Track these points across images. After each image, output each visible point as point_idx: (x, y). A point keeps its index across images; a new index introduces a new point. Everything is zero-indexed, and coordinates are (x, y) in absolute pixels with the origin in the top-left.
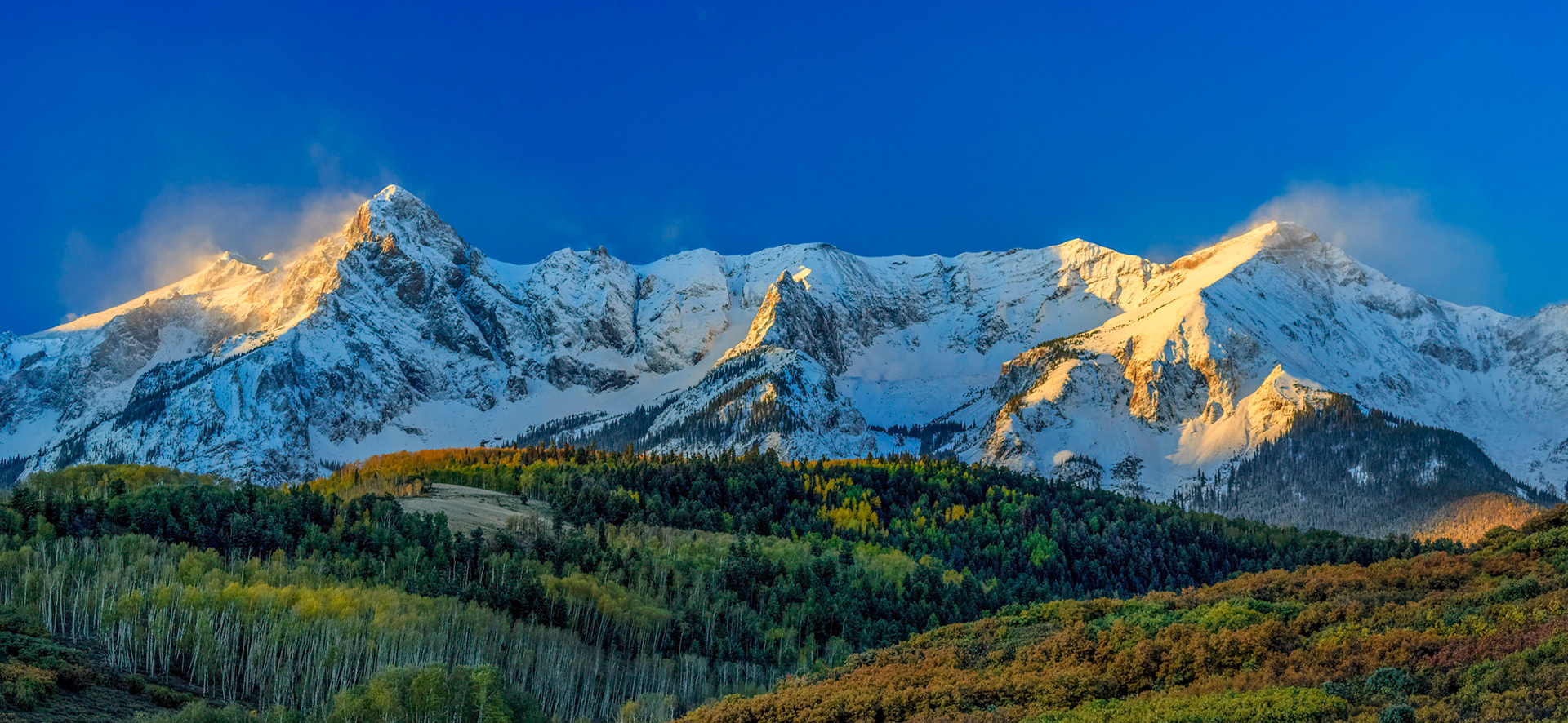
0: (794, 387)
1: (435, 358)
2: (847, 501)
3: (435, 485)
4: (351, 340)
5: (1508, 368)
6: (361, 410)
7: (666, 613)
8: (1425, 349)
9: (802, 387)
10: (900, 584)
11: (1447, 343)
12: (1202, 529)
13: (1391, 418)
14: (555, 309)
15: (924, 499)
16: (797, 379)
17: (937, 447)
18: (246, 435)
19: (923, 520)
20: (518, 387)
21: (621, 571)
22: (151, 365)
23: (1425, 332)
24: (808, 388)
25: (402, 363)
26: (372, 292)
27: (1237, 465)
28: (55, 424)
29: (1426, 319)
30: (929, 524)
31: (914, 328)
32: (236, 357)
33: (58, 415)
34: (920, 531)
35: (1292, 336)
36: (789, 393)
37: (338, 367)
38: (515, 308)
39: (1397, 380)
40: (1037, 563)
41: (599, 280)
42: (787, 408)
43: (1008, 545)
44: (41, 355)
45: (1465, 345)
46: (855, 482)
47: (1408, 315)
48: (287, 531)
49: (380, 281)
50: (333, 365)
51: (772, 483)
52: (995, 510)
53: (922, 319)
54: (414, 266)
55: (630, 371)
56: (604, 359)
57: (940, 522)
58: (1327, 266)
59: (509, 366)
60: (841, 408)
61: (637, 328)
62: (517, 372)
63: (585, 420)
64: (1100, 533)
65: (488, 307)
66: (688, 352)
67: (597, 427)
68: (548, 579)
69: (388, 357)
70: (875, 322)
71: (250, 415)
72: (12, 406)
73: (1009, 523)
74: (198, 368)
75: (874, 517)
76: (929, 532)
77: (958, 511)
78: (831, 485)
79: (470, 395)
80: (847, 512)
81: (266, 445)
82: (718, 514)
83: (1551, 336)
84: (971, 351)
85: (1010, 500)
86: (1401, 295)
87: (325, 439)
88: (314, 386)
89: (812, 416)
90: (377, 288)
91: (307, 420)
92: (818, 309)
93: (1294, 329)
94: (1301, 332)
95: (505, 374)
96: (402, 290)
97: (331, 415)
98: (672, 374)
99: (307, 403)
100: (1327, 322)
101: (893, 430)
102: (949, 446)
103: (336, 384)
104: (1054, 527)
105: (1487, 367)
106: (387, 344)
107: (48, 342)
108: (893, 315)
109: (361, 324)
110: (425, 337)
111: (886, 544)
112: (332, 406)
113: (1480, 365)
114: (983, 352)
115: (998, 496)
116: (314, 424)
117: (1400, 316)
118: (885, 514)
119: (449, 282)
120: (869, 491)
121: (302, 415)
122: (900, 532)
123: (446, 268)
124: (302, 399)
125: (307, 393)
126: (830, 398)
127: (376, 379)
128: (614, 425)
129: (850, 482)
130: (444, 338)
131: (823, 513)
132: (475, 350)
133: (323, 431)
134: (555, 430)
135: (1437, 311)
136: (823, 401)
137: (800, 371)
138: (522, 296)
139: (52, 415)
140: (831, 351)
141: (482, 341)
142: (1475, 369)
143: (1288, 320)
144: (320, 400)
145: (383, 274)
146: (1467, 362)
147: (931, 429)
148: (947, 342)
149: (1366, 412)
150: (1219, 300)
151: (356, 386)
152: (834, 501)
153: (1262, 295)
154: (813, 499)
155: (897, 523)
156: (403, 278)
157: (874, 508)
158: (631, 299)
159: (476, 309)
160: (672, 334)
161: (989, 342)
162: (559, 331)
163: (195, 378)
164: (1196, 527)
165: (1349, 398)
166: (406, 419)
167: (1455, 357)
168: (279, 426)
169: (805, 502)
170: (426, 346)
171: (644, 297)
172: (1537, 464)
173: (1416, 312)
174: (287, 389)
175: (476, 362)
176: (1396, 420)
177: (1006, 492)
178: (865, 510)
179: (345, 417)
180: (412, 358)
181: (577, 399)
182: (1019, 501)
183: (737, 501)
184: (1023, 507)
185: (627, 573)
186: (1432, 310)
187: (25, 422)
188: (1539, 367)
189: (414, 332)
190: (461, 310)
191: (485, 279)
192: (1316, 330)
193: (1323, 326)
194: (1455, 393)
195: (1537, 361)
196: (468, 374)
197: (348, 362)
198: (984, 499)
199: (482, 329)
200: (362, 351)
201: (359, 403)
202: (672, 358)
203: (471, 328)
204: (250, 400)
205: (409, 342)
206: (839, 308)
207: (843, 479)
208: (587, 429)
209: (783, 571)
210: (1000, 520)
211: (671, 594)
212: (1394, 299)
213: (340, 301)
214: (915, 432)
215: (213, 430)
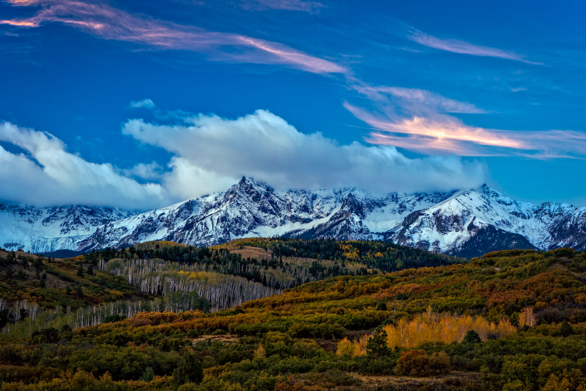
0: (352, 222)
1: (261, 215)
2: (350, 251)
3: (244, 247)
4: (241, 210)
5: (534, 218)
6: (244, 228)
7: (293, 279)
8: (512, 213)
9: (354, 222)
10: (356, 272)
11: (519, 212)
12: (442, 258)
13: (504, 231)
14: (292, 203)
15: (370, 250)
16: (352, 220)
17: (388, 237)
18: (214, 234)
19: (370, 256)
20: (283, 223)
21: (282, 268)
22: (191, 216)
23: (513, 209)
24: (355, 223)
25: (254, 216)
26: (246, 198)
27: (464, 242)
28: (167, 231)
29: (514, 206)
30: (371, 257)
31: (383, 208)
32: (212, 214)
33: (167, 229)
34: (369, 259)
35: (479, 210)
36: (350, 224)
37: (237, 217)
38: (282, 202)
39: (506, 221)
40: (398, 267)
41: (303, 195)
42: (349, 228)
43: (391, 263)
44: (163, 214)
45: (523, 212)
46: (353, 246)
47: (509, 205)
48: (199, 257)
49: (248, 195)
50: (236, 216)
51: (332, 247)
52: (388, 253)
53: (385, 205)
54: (256, 191)
55: (311, 218)
56: (304, 215)
57: (374, 256)
58: (488, 192)
59: (280, 217)
60: (364, 228)
61: (313, 207)
62: (282, 218)
63: (299, 230)
64: (415, 259)
65: (275, 202)
66: (325, 213)
67: (302, 232)
68: (262, 271)
69: (250, 215)
70: (373, 206)
71: (215, 229)
72: (156, 227)
73: (392, 256)
74: (202, 217)
75: (357, 255)
76: (371, 259)
77: (379, 254)
78: (347, 247)
79: (271, 224)
80: (350, 254)
81: (219, 236)
82: (316, 254)
83: (545, 210)
84: (397, 213)
85: (392, 251)
86: (508, 200)
87: (234, 235)
88: (231, 222)
89: (356, 229)
90: (247, 197)
91: (229, 230)
92: (358, 203)
93: (479, 208)
94: (482, 210)
95: (279, 219)
96: (253, 198)
97: (235, 229)
98: (322, 219)
99: (229, 226)
100: (488, 207)
101: (377, 233)
102: (391, 238)
103: (236, 221)
104: (403, 258)
105: (529, 218)
106: (250, 211)
107: (165, 210)
108: (377, 204)
109: (243, 206)
110: (259, 210)
111: (359, 262)
112: (235, 227)
113: (527, 218)
114: (400, 214)
115: (390, 250)
116: (231, 231)
117: (507, 205)
118: (360, 255)
119: (265, 196)
120: (356, 249)
121: (228, 229)
122: (364, 259)
123: (264, 192)
124: (228, 225)
125: (229, 224)
126: (361, 225)
127: (247, 220)
128: (306, 232)
129: (352, 246)
130: (264, 209)
131: (344, 254)
132: (272, 213)
133: (233, 233)
134: (292, 233)
135: (517, 204)
136: (359, 226)
137: (353, 218)
138: (284, 199)
139: (166, 229)
140: (362, 213)
141: (274, 211)
142: (526, 218)
143: (478, 206)
144: (233, 226)
145: (248, 193)
146: (524, 217)
147: (387, 233)
148: (391, 211)
149: (497, 229)
150: (460, 201)
151: (242, 222)
152: (347, 251)
153: (471, 199)
154: (342, 251)
155: (363, 257)
156: (254, 195)
157: (357, 253)
158: (311, 200)
159: (272, 202)
160: (321, 209)
161: (402, 211)
162: (293, 208)
163: (201, 220)
164: (441, 258)
165: (493, 226)
166: (254, 230)
167: (521, 216)
168: (222, 232)
169: (340, 251)
170: (260, 212)
171: (315, 200)
172: (541, 243)
173: (511, 204)
174: (224, 222)
175: (272, 216)
176: (505, 231)
177: (392, 249)
178: (355, 254)
179: (239, 230)
180: (256, 215)
181: (297, 226)
182: (395, 251)
183: (322, 251)
184: (396, 253)
185: (284, 269)
186: (515, 203)
187: (159, 231)
188: (542, 218)
189: (257, 208)
190: (268, 203)
191: (275, 195)
192: (485, 208)
193: (487, 207)
194: (521, 225)
195: (542, 216)
196: (270, 219)
197: (240, 216)
198: (386, 251)
199: (273, 207)
200: (244, 213)
201: (243, 226)
202: (322, 215)
203: (271, 207)
204: (215, 225)
205: (255, 211)
206: (363, 202)
207: (350, 245)
208: (299, 233)
209: (325, 268)
210: (390, 256)
211: (295, 274)
212: (505, 201)
213: (238, 201)
214: (382, 234)
215: (205, 233)
